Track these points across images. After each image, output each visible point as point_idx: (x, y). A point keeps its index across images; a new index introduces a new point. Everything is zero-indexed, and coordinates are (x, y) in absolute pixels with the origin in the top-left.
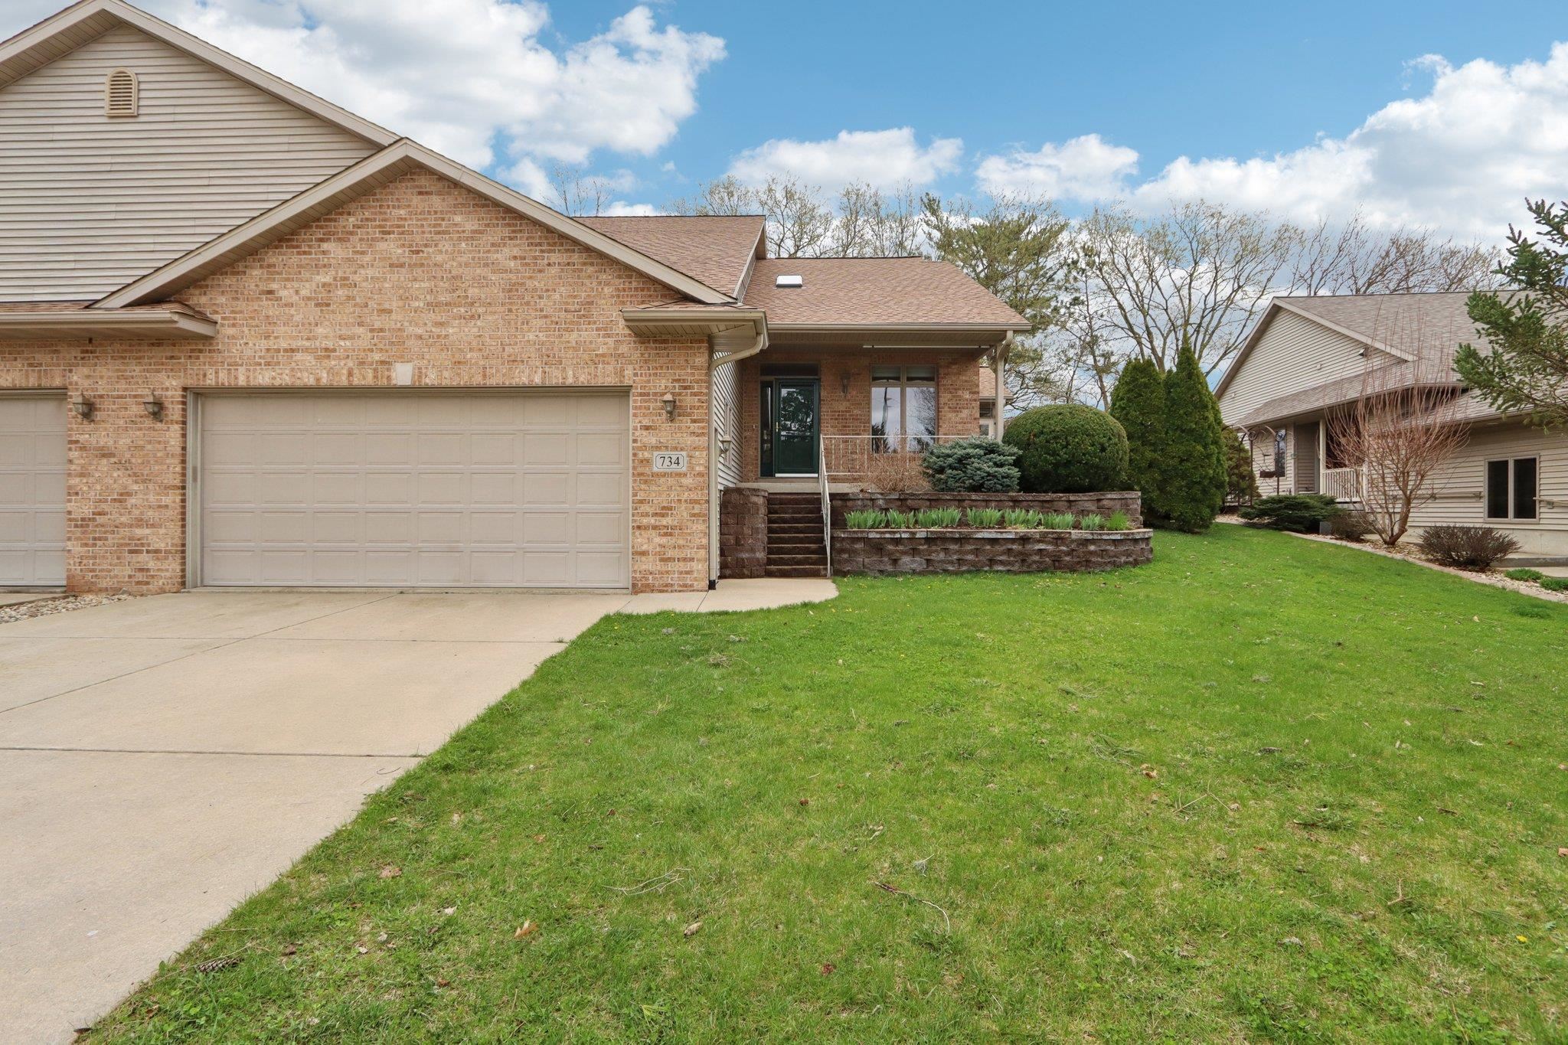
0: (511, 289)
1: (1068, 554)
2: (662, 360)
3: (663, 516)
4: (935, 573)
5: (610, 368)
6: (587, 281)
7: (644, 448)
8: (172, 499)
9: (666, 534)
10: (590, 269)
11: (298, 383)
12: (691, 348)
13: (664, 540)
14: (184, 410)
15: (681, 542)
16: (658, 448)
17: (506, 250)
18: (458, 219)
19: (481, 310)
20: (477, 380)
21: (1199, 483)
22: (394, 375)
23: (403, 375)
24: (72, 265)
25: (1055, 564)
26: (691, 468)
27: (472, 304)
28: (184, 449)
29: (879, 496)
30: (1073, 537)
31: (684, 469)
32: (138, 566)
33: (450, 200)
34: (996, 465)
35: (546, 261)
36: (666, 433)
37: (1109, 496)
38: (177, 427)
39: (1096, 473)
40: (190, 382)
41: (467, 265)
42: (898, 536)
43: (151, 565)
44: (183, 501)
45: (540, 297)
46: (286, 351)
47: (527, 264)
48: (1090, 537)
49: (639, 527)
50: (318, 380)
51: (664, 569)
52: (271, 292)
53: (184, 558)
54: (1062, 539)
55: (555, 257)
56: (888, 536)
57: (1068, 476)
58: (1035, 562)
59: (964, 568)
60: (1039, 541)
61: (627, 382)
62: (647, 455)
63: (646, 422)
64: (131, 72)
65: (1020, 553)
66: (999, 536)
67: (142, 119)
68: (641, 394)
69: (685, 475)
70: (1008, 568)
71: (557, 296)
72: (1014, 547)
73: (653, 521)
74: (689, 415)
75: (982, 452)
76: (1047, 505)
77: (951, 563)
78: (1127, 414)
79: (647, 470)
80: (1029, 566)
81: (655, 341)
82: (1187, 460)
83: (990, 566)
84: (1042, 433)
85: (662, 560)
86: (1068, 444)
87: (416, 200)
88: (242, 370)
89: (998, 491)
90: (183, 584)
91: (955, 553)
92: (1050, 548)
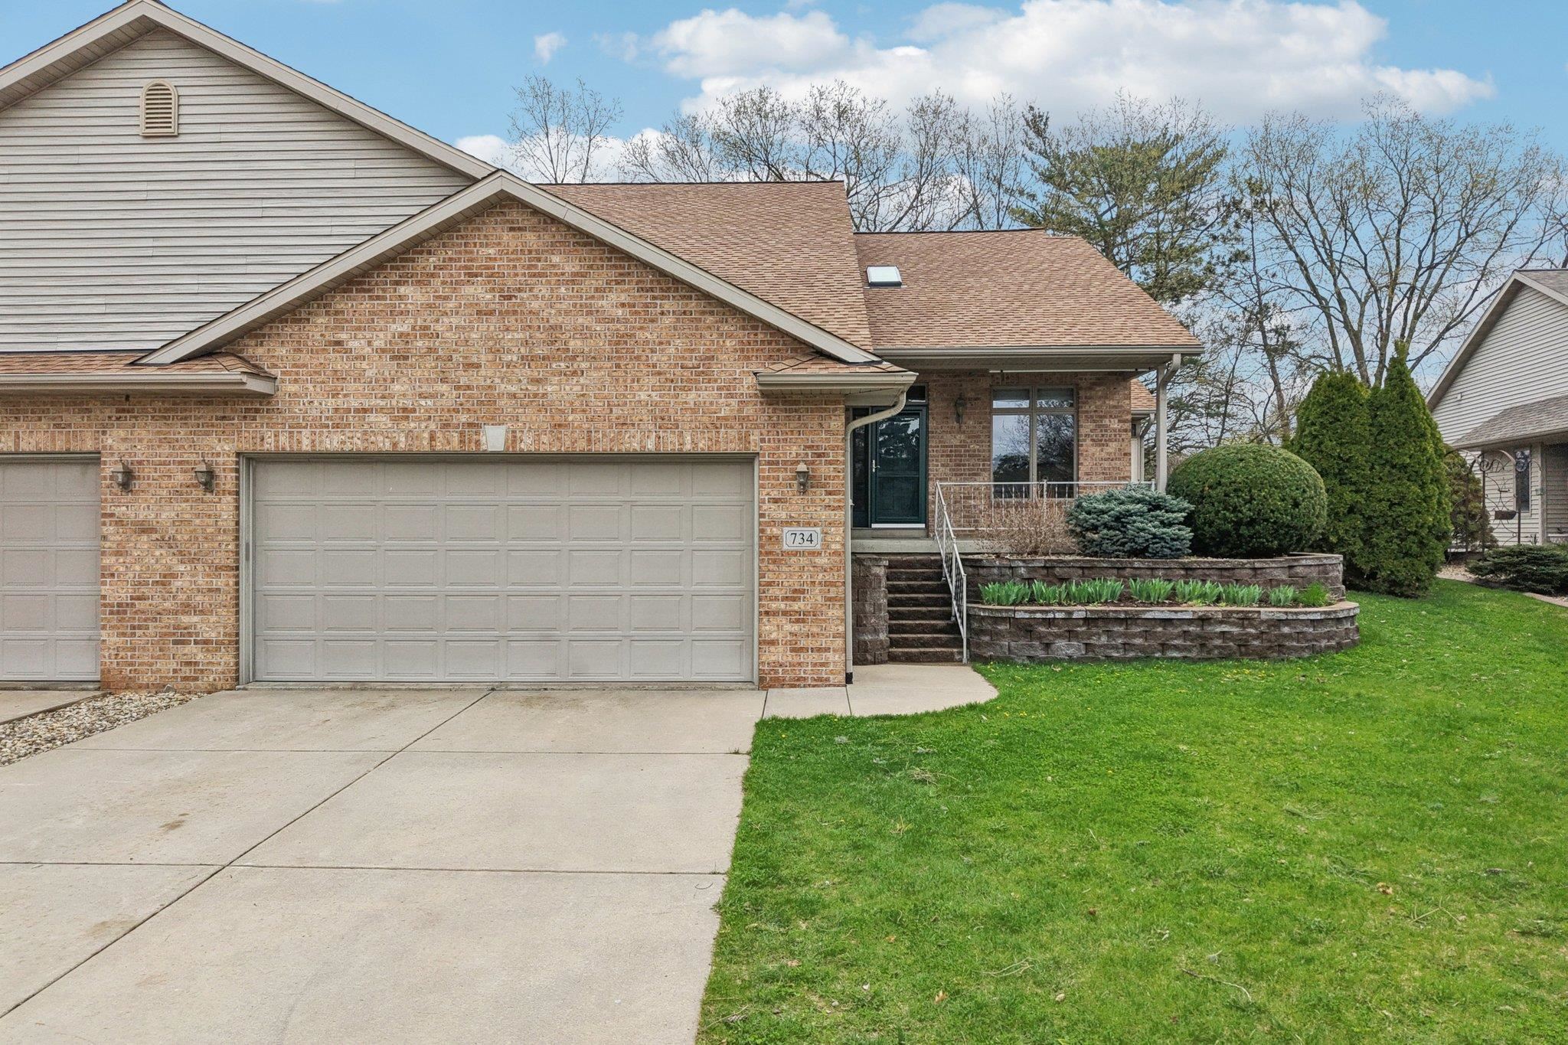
0: (619, 340)
1: (1256, 637)
2: (793, 424)
3: (794, 599)
4: (1095, 660)
5: (733, 433)
6: (706, 333)
7: (773, 523)
8: (224, 581)
9: (798, 621)
10: (710, 319)
11: (372, 448)
12: (825, 410)
13: (796, 628)
14: (237, 478)
15: (815, 630)
16: (788, 523)
17: (613, 296)
18: (556, 259)
19: (584, 365)
20: (581, 446)
21: (1415, 533)
22: (483, 439)
23: (494, 439)
24: (102, 309)
25: (1240, 650)
26: (826, 545)
27: (574, 358)
28: (237, 523)
29: (1021, 564)
30: (1263, 617)
31: (818, 547)
32: (185, 659)
33: (547, 237)
34: (1163, 524)
35: (659, 310)
36: (797, 505)
37: (1304, 562)
38: (230, 498)
39: (1287, 533)
40: (246, 446)
41: (567, 313)
42: (1051, 616)
43: (200, 657)
44: (237, 583)
45: (653, 351)
46: (357, 411)
47: (636, 313)
48: (1284, 617)
49: (767, 613)
50: (395, 445)
51: (796, 660)
52: (339, 343)
53: (238, 649)
54: (1248, 619)
55: (668, 305)
56: (1038, 616)
57: (1251, 537)
58: (1216, 647)
59: (1131, 654)
60: (1221, 622)
61: (753, 448)
62: (775, 531)
63: (775, 494)
64: (169, 84)
65: (1199, 636)
66: (1173, 616)
67: (181, 139)
68: (769, 463)
69: (819, 554)
70: (1184, 654)
71: (672, 350)
72: (1191, 629)
73: (782, 606)
74: (824, 486)
75: (1145, 509)
76: (1226, 573)
77: (1116, 648)
78: (1320, 444)
79: (776, 548)
80: (1209, 652)
81: (785, 403)
82: (1399, 504)
83: (1163, 652)
84: (1219, 484)
85: (793, 650)
86: (1252, 498)
87: (506, 237)
88: (306, 432)
89: (1165, 556)
90: (237, 679)
91: (1120, 637)
92: (1235, 630)
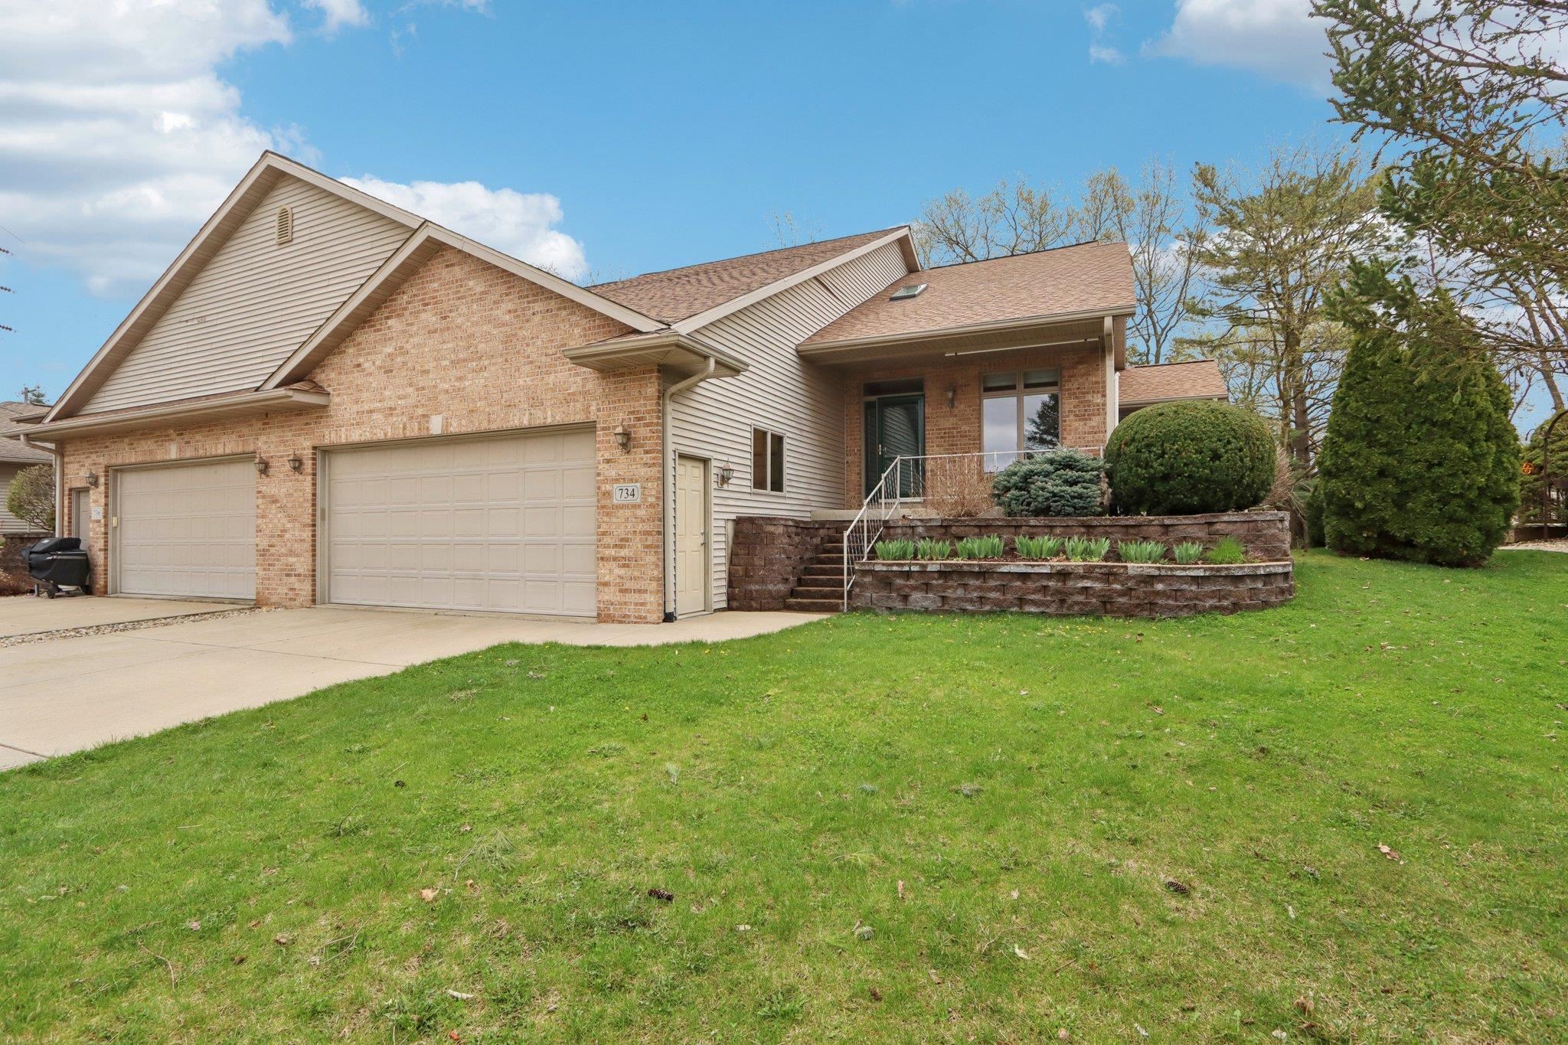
0: (508, 340)
1: (1122, 594)
2: (621, 393)
3: (621, 547)
4: (949, 612)
5: (579, 405)
6: (561, 326)
7: (606, 481)
8: (307, 534)
9: (624, 566)
10: (564, 313)
11: (375, 438)
12: (643, 378)
13: (622, 572)
14: (314, 464)
15: (636, 574)
16: (617, 481)
17: (503, 306)
18: (471, 283)
19: (486, 363)
20: (485, 426)
21: (1461, 496)
22: (431, 426)
23: (436, 427)
24: (260, 360)
25: (1104, 607)
26: (644, 499)
27: (480, 358)
28: (314, 495)
29: (919, 523)
30: (1131, 572)
31: (639, 501)
32: (290, 586)
33: (466, 268)
34: (1066, 482)
35: (531, 312)
36: (624, 464)
37: (1226, 518)
38: (309, 478)
40: (317, 443)
41: (477, 323)
42: (906, 568)
43: (297, 586)
44: (314, 536)
45: (528, 345)
46: (368, 412)
47: (518, 316)
48: (1157, 573)
49: (602, 559)
50: (386, 434)
51: (623, 600)
52: (359, 365)
53: (314, 581)
54: (1115, 574)
55: (538, 307)
56: (895, 568)
57: (1168, 493)
58: (1077, 603)
59: (987, 608)
60: (1083, 577)
61: (593, 418)
62: (608, 487)
63: (607, 456)
64: (288, 208)
65: (1058, 592)
66: (1029, 570)
67: (294, 242)
68: (604, 429)
69: (639, 506)
70: (1042, 609)
71: (539, 343)
72: (1051, 584)
73: (613, 552)
74: (642, 446)
75: (1050, 468)
76: (1132, 531)
77: (971, 601)
79: (607, 502)
80: (1070, 607)
81: (615, 375)
82: (1440, 464)
83: (1021, 608)
84: (1133, 440)
85: (621, 591)
87: (444, 272)
88: (343, 429)
89: (1068, 515)
90: (315, 601)
91: (975, 590)
92: (1098, 585)
